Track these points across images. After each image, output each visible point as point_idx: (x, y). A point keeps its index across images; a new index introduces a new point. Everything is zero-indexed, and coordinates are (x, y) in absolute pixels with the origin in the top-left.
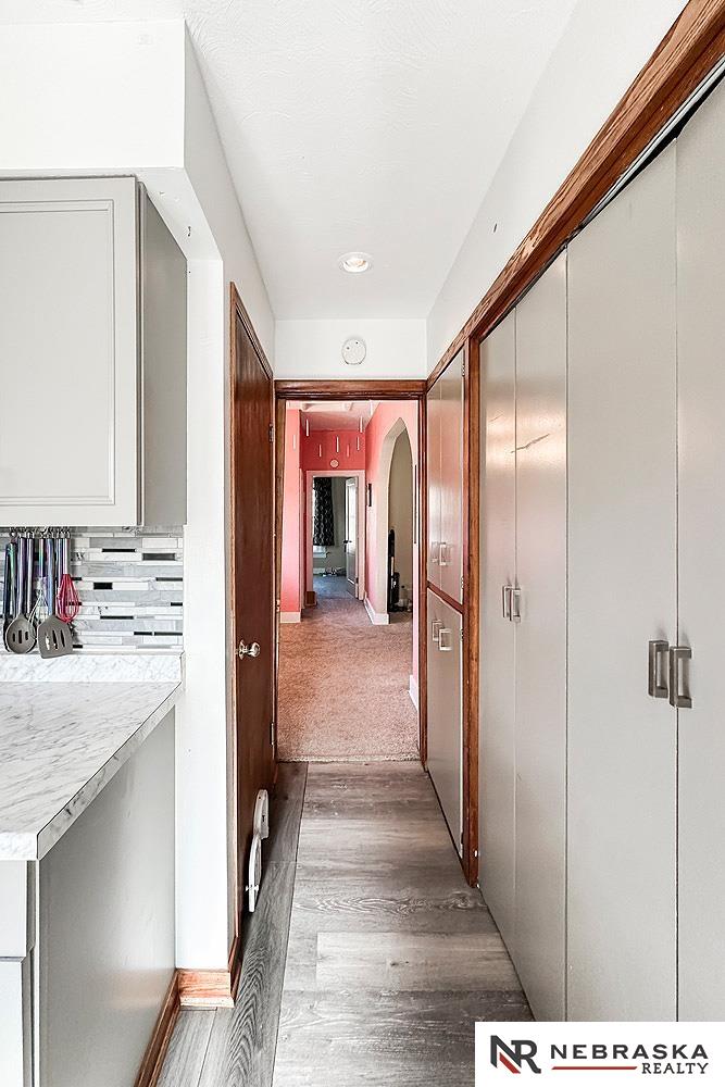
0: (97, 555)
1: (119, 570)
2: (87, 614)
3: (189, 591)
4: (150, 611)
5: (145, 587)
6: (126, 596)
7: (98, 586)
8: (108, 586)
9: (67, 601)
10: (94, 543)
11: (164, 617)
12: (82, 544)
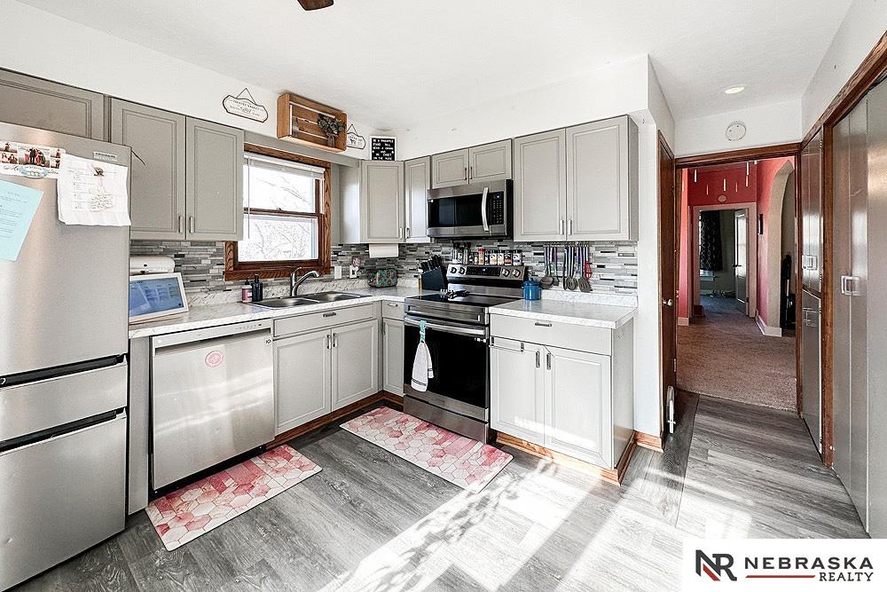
0: (599, 254)
1: (608, 260)
2: (595, 276)
3: (640, 270)
4: (622, 277)
5: (620, 267)
6: (611, 271)
7: (598, 266)
8: (603, 267)
9: (587, 272)
10: (597, 249)
11: (629, 280)
12: (592, 249)
